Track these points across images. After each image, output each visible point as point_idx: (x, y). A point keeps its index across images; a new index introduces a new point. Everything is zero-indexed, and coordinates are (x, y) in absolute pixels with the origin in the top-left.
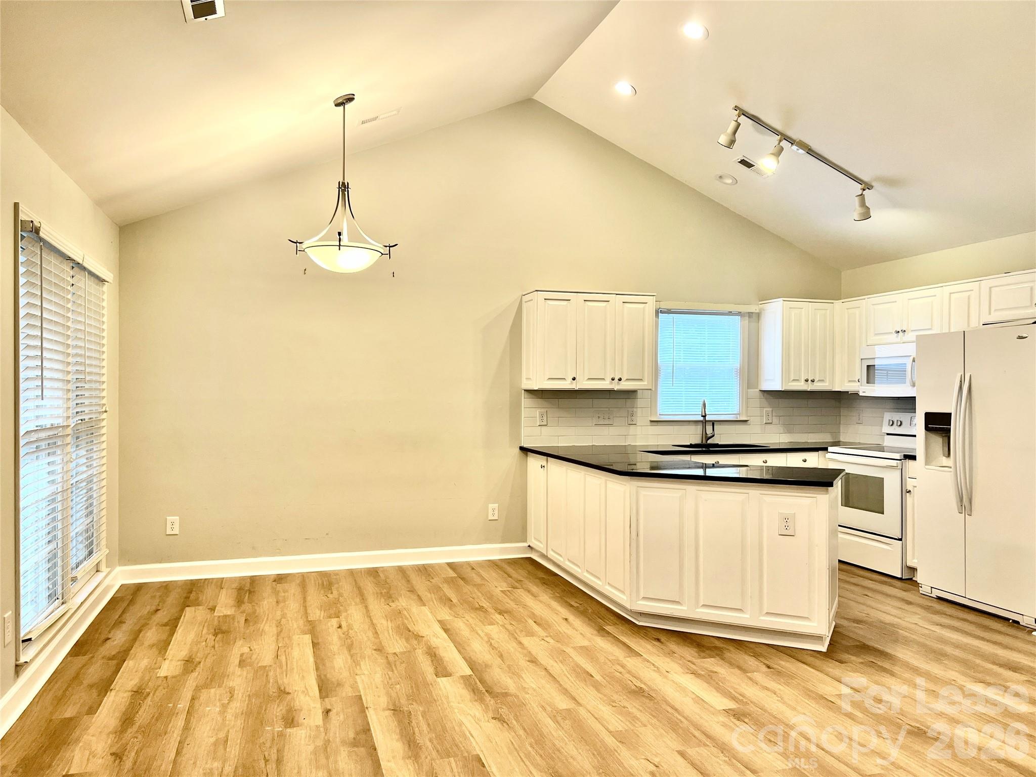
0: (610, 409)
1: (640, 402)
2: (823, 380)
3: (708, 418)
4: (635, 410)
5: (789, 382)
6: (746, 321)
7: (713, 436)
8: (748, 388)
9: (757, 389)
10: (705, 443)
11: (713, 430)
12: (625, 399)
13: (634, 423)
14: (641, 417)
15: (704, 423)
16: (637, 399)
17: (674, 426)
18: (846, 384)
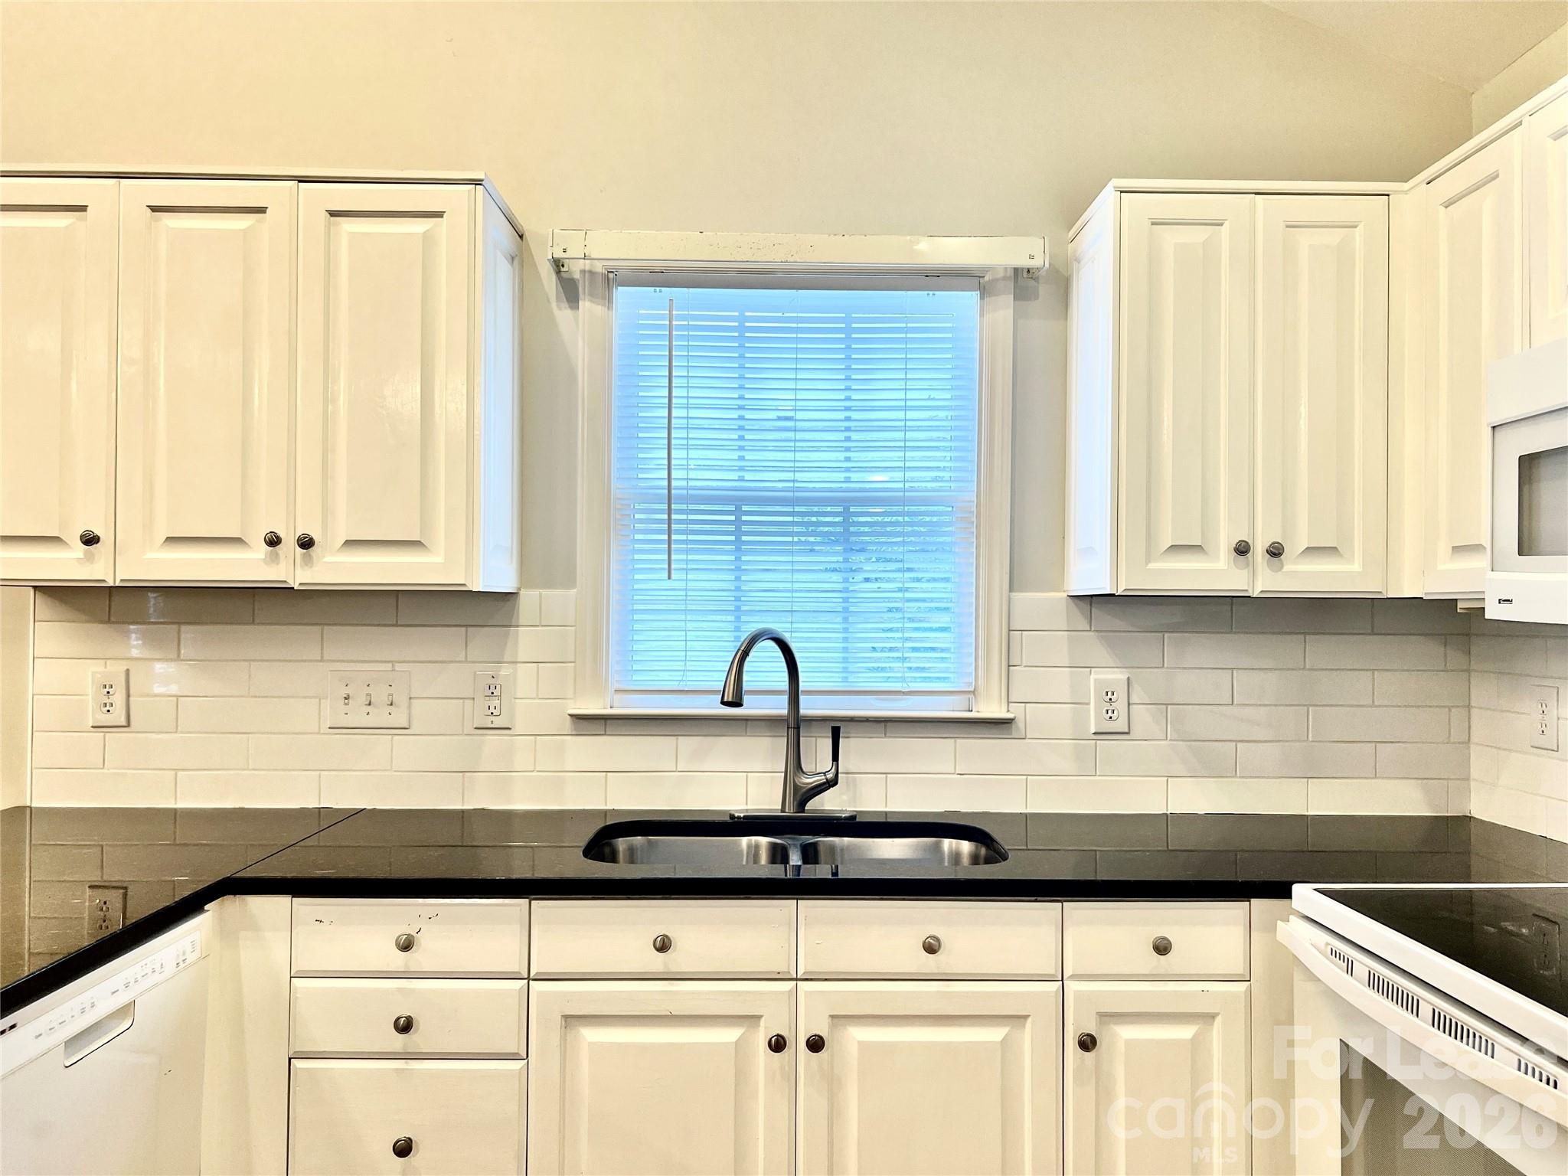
0: (398, 667)
1: (526, 641)
2: (1332, 550)
3: (809, 707)
4: (505, 670)
5: (1148, 561)
6: (1004, 309)
7: (832, 783)
8: (1011, 590)
9: (1064, 591)
10: (790, 811)
11: (835, 757)
12: (464, 629)
13: (498, 722)
14: (534, 699)
15: (792, 731)
16: (518, 626)
17: (680, 738)
18: (1441, 567)
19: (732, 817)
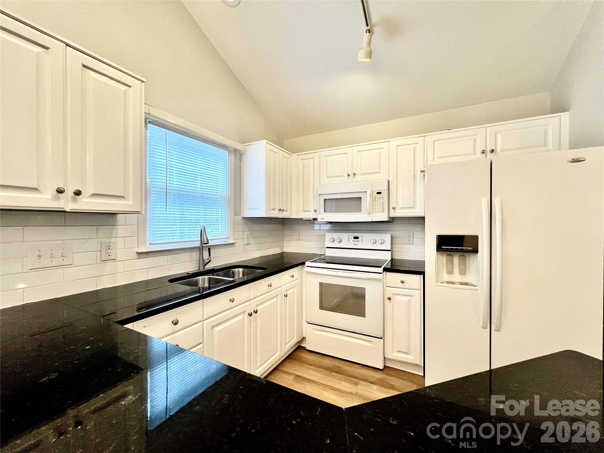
1: (120, 230)
2: (287, 210)
4: (113, 240)
5: (269, 211)
6: (233, 157)
7: (210, 261)
8: (234, 216)
9: (241, 216)
10: (202, 269)
11: (210, 255)
12: (96, 227)
13: (111, 258)
14: (123, 249)
15: (201, 250)
16: (117, 225)
17: (168, 256)
18: (301, 214)
19: (188, 274)
